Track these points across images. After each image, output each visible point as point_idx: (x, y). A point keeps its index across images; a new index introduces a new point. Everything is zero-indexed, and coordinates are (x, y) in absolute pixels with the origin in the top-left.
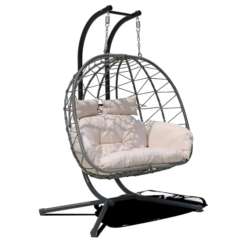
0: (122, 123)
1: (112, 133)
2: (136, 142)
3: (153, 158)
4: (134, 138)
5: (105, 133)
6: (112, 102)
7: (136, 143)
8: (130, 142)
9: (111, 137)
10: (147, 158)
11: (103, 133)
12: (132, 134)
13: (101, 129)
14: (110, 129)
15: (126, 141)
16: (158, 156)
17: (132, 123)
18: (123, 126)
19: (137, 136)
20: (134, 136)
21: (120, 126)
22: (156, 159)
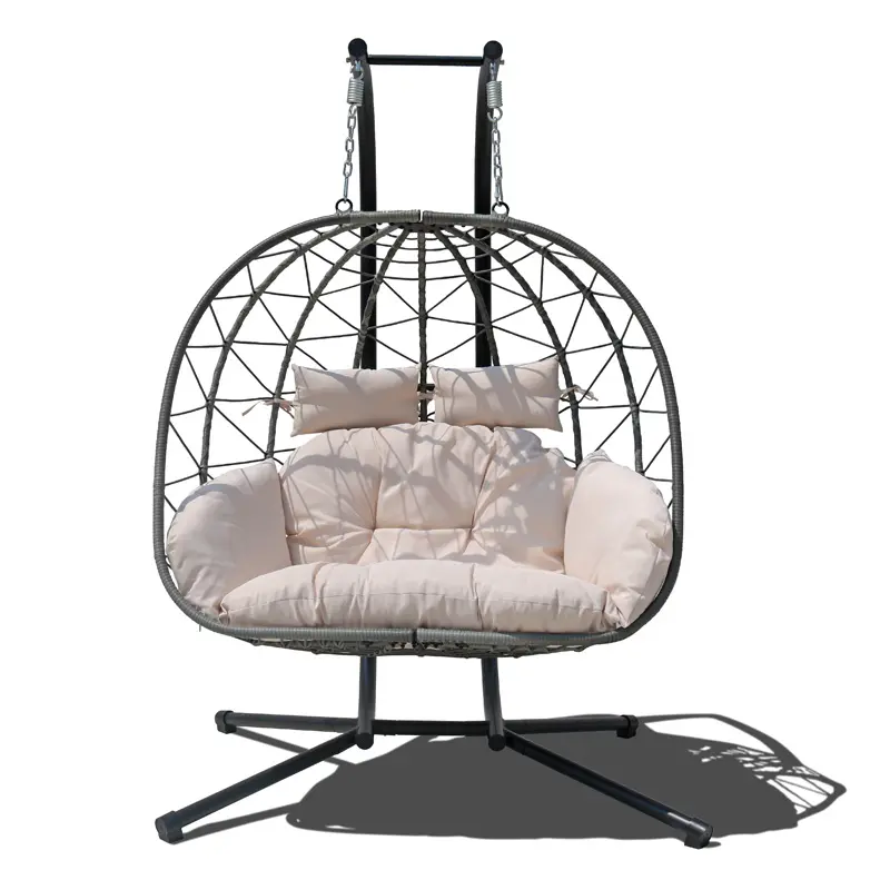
0: (481, 458)
1: (421, 491)
2: (511, 531)
3: (430, 602)
4: (510, 519)
5: (394, 489)
6: (461, 379)
7: (513, 535)
8: (492, 530)
9: (411, 507)
10: (403, 603)
11: (386, 489)
12: (503, 502)
13: (377, 476)
14: (416, 478)
15: (482, 526)
16: (454, 601)
17: (514, 461)
18: (480, 469)
19: (521, 512)
20: (510, 509)
21: (468, 470)
22: (448, 608)
